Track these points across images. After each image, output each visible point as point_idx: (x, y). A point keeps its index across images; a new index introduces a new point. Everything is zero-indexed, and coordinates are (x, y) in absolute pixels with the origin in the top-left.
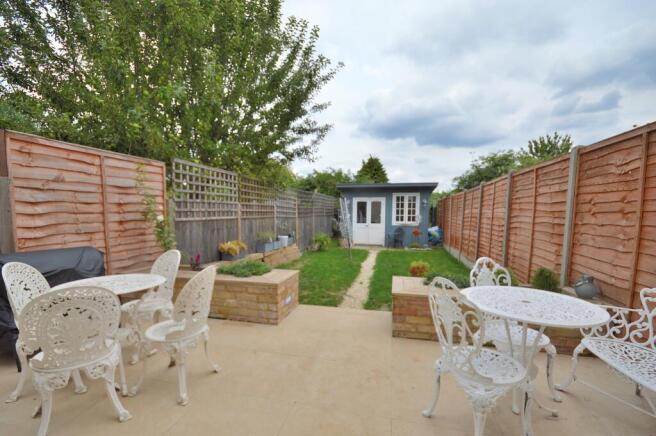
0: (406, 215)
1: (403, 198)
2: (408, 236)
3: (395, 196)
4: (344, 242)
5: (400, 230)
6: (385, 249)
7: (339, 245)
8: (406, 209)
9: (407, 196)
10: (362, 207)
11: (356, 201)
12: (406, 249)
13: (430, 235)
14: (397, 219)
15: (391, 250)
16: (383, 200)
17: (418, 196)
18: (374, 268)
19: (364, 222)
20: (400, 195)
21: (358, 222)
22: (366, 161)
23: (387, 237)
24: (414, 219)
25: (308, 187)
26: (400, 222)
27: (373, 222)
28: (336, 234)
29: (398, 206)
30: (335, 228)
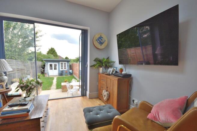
0: (63, 67)
1: (62, 63)
2: (64, 73)
3: (60, 63)
4: (47, 76)
5: (62, 71)
6: (58, 76)
7: (44, 76)
8: (63, 66)
9: (63, 63)
10: (51, 65)
11: (49, 64)
12: (64, 76)
13: (70, 72)
14: (61, 68)
15: (60, 76)
16: (57, 64)
17: (66, 63)
18: (56, 82)
19: (52, 69)
20: (62, 62)
21: (50, 69)
22: (50, 49)
23: (59, 73)
24: (66, 68)
25: (30, 58)
26: (62, 69)
27: (55, 69)
28: (43, 73)
29: (61, 65)
30: (42, 71)
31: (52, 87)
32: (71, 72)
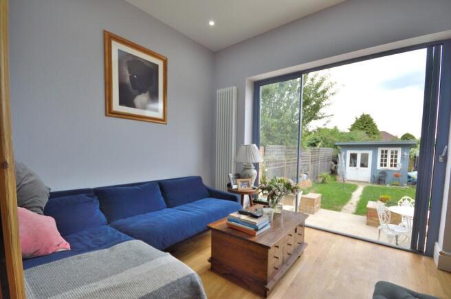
0: (389, 163)
1: (386, 152)
2: (388, 179)
3: (380, 150)
4: (339, 178)
5: (384, 173)
6: (371, 185)
7: (336, 180)
8: (389, 159)
9: (390, 150)
10: (354, 157)
11: (349, 152)
12: (388, 186)
13: (409, 177)
14: (382, 165)
15: (375, 185)
16: (370, 153)
17: (399, 150)
18: (361, 196)
19: (355, 166)
20: (384, 149)
21: (350, 166)
22: (359, 117)
23: (373, 177)
24: (395, 166)
26: (383, 168)
27: (362, 165)
28: (334, 172)
29: (382, 156)
30: (333, 168)
31: (345, 207)
32: (416, 177)
